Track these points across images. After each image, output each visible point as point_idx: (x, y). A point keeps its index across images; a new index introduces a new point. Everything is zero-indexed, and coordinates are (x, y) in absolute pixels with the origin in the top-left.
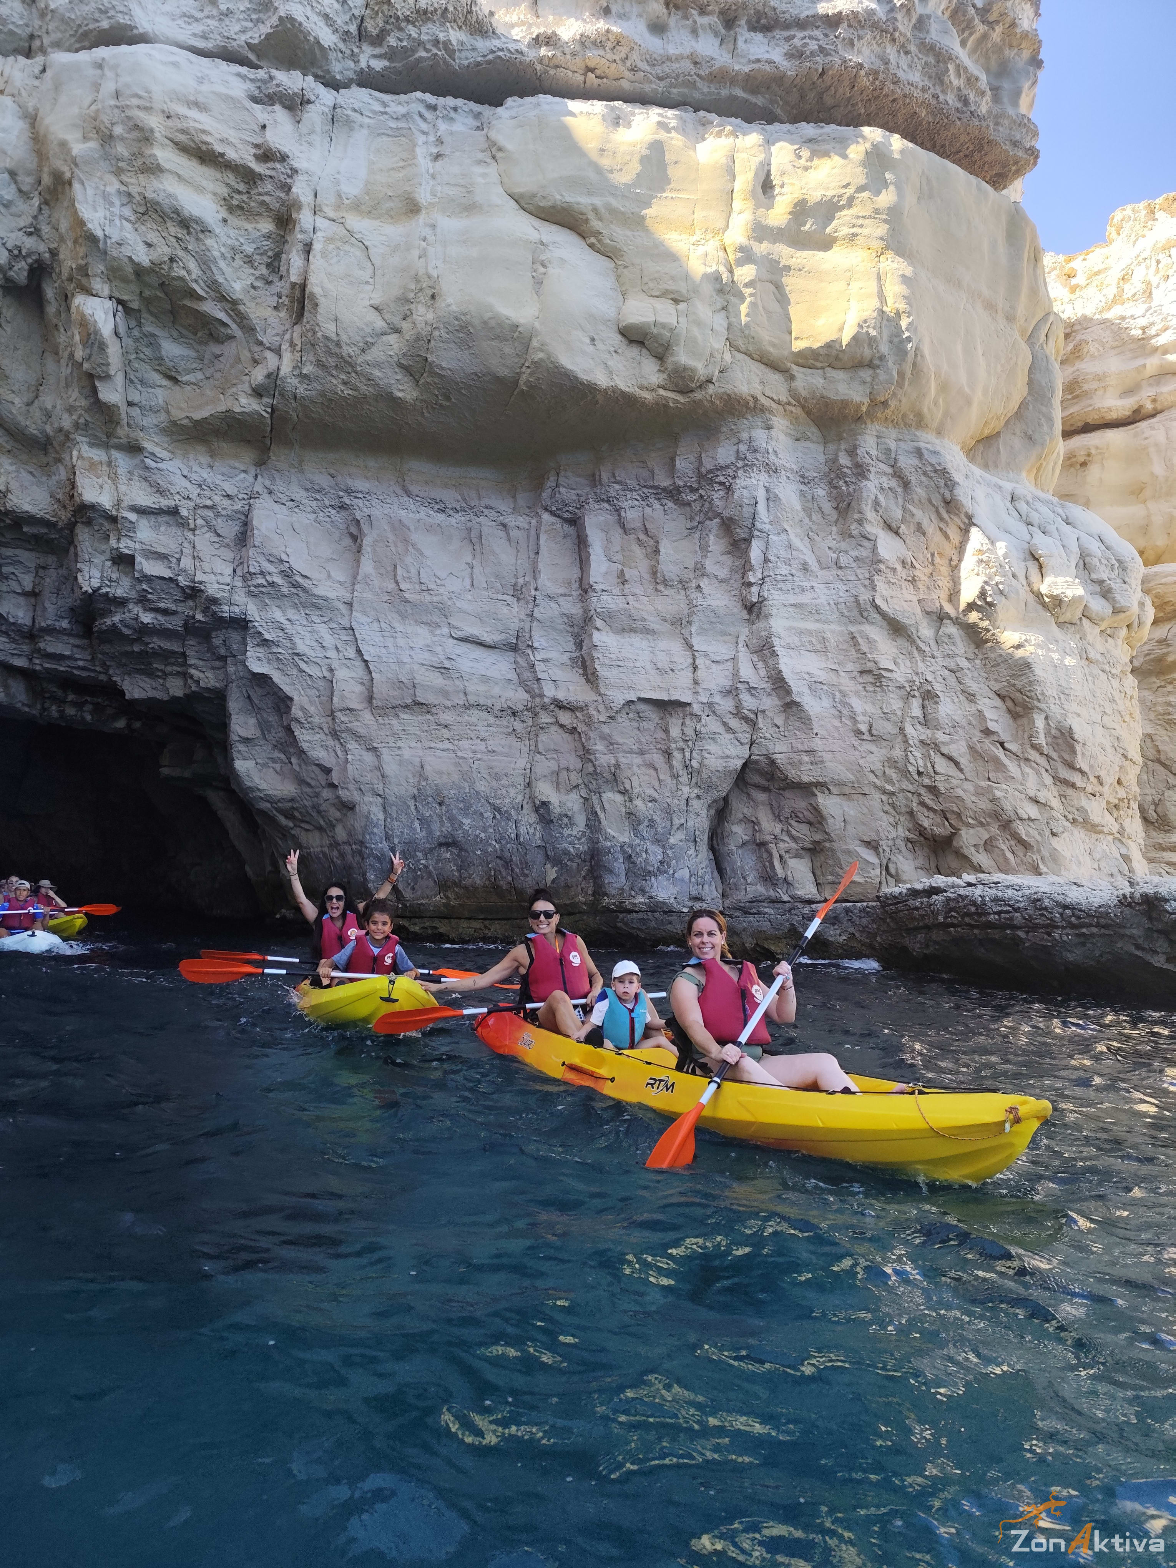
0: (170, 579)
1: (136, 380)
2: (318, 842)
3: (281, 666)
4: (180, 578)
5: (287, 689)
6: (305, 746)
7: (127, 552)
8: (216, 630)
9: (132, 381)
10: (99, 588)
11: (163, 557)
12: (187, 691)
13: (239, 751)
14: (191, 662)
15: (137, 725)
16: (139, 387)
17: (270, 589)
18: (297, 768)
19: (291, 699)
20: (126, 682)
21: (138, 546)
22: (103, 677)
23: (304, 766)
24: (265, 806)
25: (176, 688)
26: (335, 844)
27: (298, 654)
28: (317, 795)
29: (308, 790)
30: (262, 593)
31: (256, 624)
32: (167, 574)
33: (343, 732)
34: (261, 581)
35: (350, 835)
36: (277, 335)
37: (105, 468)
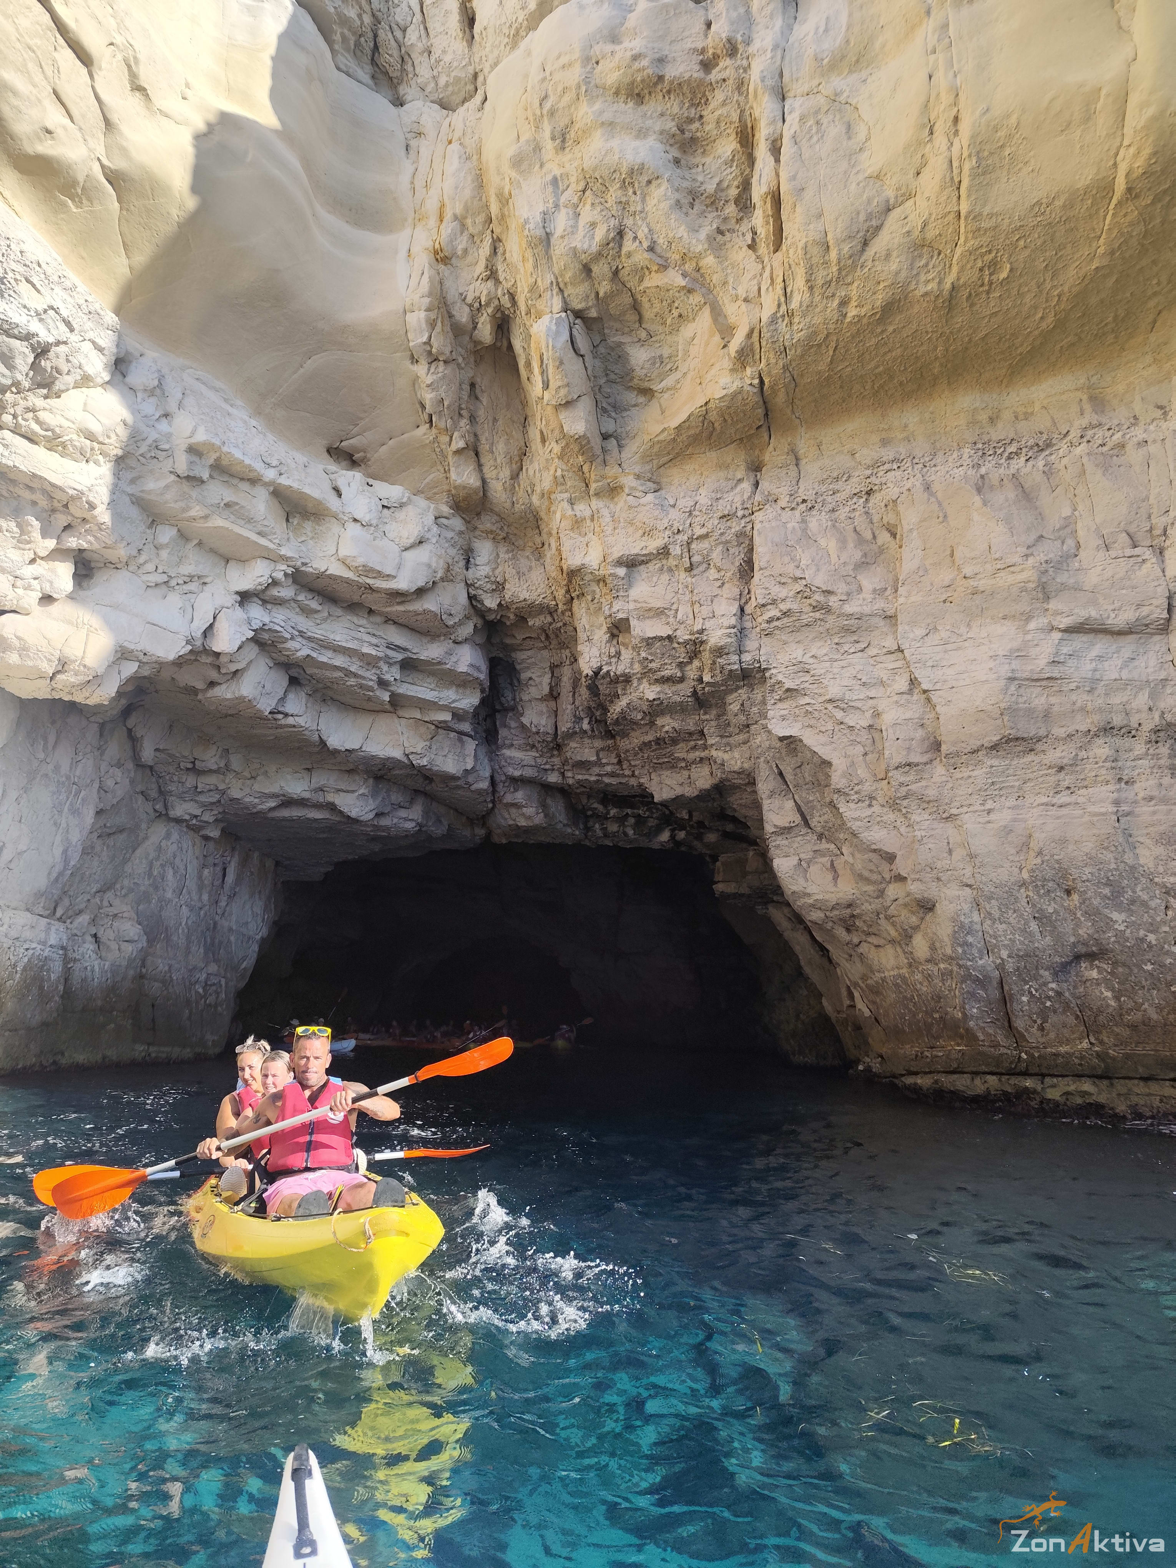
0: (669, 637)
1: (609, 408)
2: (892, 962)
3: (812, 722)
4: (678, 633)
5: (825, 752)
6: (855, 826)
7: (621, 615)
8: (732, 691)
9: (604, 410)
10: (600, 668)
11: (660, 613)
12: (715, 781)
13: (777, 847)
14: (711, 741)
15: (681, 835)
16: (613, 414)
17: (785, 620)
18: (851, 860)
19: (829, 764)
20: (654, 783)
21: (632, 606)
22: (633, 782)
23: (858, 855)
24: (815, 916)
25: (703, 780)
26: (913, 964)
27: (830, 701)
28: (881, 893)
29: (870, 888)
30: (777, 628)
31: (773, 671)
32: (665, 631)
33: (905, 798)
34: (773, 612)
35: (933, 948)
36: (755, 277)
37: (588, 521)
